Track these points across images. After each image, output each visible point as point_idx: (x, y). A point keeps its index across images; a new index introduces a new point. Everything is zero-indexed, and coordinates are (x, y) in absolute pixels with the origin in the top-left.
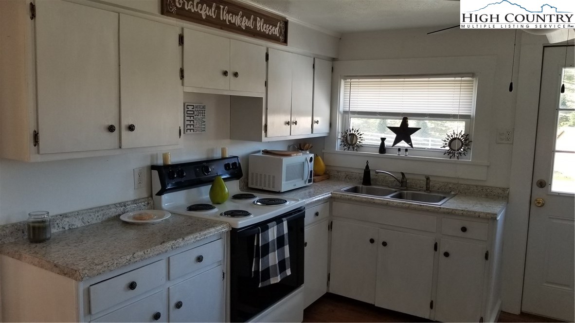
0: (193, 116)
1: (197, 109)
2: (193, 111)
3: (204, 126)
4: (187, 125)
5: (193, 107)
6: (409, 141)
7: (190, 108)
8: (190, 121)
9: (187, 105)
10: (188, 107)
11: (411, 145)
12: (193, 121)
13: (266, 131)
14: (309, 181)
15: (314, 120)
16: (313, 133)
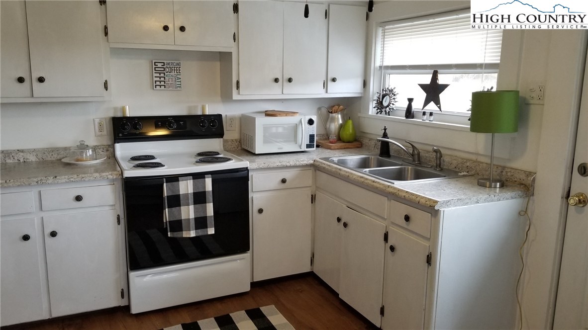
0: (164, 73)
1: (168, 66)
2: (164, 68)
3: (179, 83)
4: (156, 81)
5: (163, 64)
6: (437, 102)
7: (160, 65)
8: (160, 78)
9: (155, 63)
10: (156, 64)
11: (440, 108)
12: (164, 77)
13: (238, 87)
14: (308, 146)
15: (330, 77)
16: (327, 92)
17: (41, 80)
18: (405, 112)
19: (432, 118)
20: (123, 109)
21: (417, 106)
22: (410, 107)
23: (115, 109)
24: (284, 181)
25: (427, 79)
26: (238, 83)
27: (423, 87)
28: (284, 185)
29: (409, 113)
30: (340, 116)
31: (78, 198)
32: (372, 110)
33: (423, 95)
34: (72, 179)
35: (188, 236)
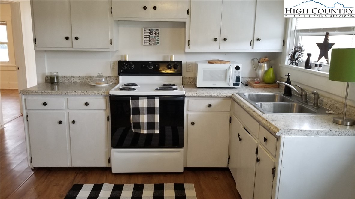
13: (189, 44)
14: (234, 84)
15: (256, 37)
16: (253, 48)
17: (77, 38)
18: (305, 63)
19: (321, 69)
20: (125, 56)
21: (314, 59)
22: (308, 60)
23: (122, 56)
24: (210, 106)
25: (321, 40)
26: (189, 41)
27: (319, 45)
28: (209, 109)
29: (308, 65)
30: (266, 65)
31: (87, 104)
32: (287, 62)
33: (318, 51)
34: (83, 93)
35: (143, 133)
